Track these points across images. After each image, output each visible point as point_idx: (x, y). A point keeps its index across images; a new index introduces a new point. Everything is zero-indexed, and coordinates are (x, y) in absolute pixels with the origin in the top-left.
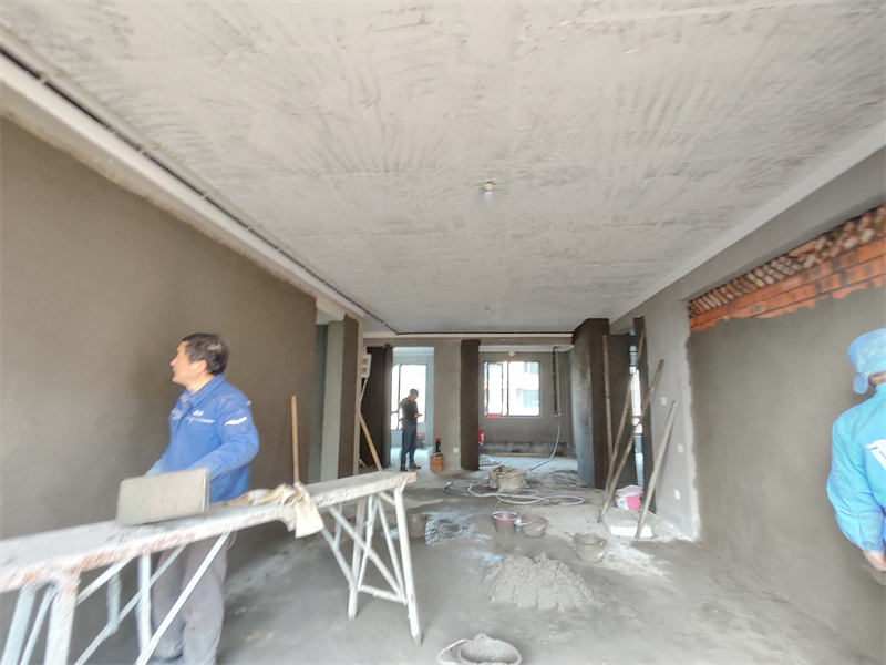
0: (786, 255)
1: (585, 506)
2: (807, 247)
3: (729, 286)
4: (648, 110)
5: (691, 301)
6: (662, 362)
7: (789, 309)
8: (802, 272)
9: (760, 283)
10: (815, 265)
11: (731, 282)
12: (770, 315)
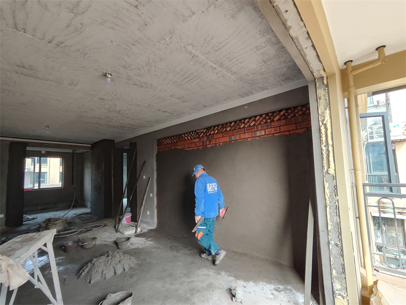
0: (195, 131)
1: (105, 228)
2: (202, 131)
3: (175, 137)
4: (185, 78)
5: (159, 140)
6: (145, 162)
7: (195, 148)
8: (199, 138)
9: (186, 139)
10: (203, 136)
11: (176, 136)
12: (188, 149)
